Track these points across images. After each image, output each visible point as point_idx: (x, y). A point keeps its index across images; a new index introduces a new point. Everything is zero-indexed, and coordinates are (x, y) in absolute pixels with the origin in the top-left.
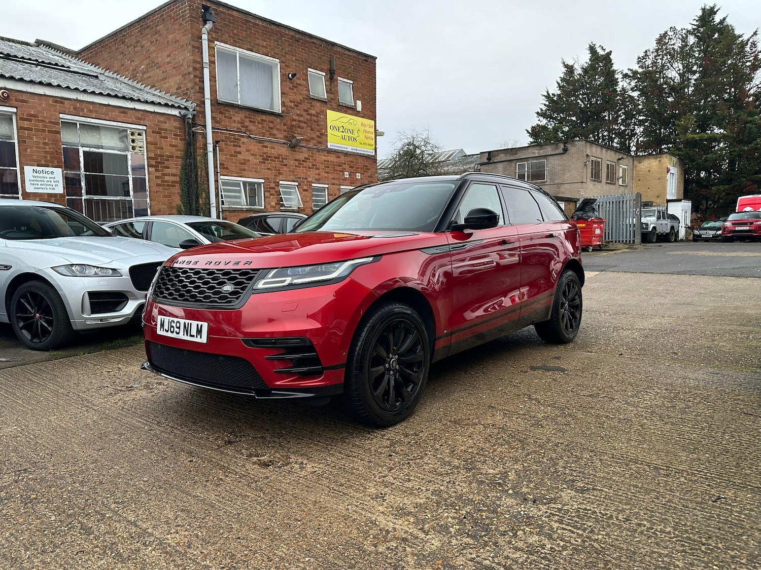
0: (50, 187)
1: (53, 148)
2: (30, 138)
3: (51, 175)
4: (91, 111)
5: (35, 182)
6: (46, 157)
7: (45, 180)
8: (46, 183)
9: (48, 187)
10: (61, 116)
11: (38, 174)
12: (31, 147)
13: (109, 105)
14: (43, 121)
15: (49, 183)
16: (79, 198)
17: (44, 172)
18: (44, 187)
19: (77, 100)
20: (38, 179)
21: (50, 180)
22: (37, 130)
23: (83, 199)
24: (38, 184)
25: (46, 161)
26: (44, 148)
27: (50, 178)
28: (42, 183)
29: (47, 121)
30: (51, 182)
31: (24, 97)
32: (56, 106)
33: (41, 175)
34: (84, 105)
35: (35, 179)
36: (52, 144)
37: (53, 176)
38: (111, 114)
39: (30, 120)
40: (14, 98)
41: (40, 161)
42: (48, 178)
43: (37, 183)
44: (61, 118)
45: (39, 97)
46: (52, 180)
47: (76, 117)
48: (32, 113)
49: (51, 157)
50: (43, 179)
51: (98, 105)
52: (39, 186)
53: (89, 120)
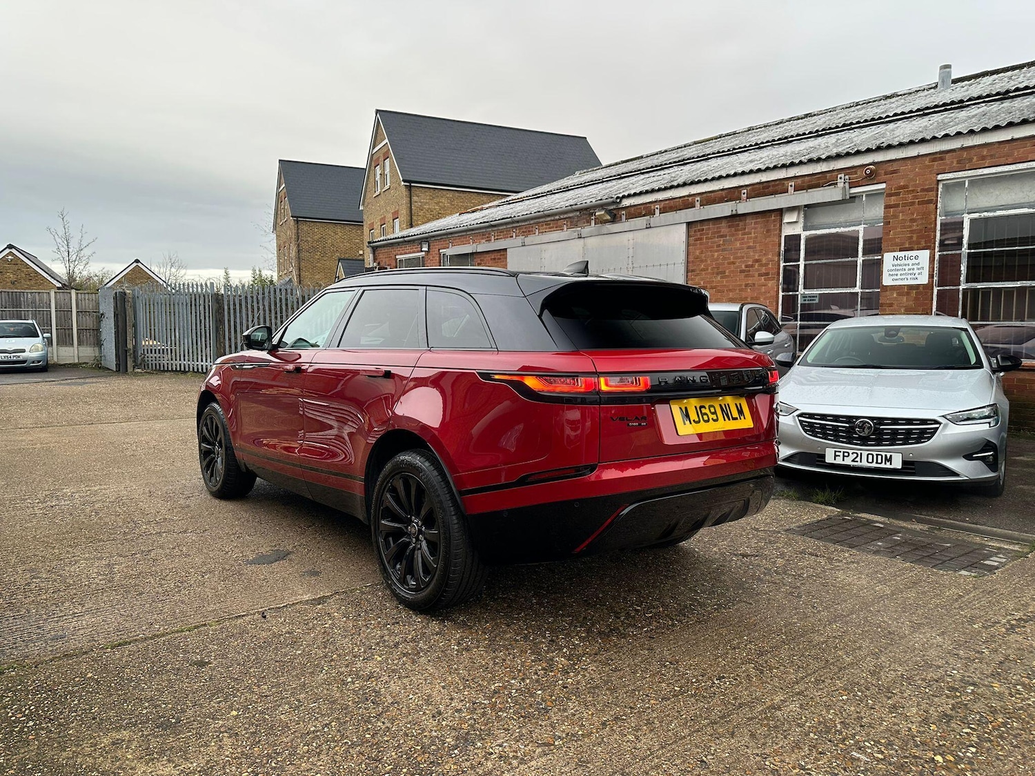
0: (913, 276)
1: (922, 224)
2: (895, 216)
3: (914, 261)
4: (983, 158)
5: (893, 273)
6: (911, 238)
7: (907, 268)
8: (907, 271)
9: (909, 277)
10: (940, 177)
11: (899, 262)
12: (895, 228)
13: (1013, 140)
14: (913, 191)
15: (911, 272)
16: (954, 288)
17: (906, 258)
18: (903, 277)
19: (963, 149)
20: (898, 268)
21: (912, 267)
22: (904, 205)
23: (961, 289)
24: (897, 275)
25: (910, 243)
26: (910, 227)
27: (913, 265)
28: (902, 272)
29: (919, 189)
30: (913, 269)
31: (895, 166)
32: (933, 165)
33: (903, 262)
34: (973, 152)
35: (894, 268)
36: (922, 219)
37: (917, 262)
38: (1018, 152)
39: (897, 194)
40: (883, 171)
41: (903, 244)
42: (910, 265)
43: (896, 273)
44: (939, 181)
45: (912, 161)
46: (915, 267)
47: (960, 173)
48: (901, 184)
49: (918, 237)
50: (904, 267)
51: (997, 146)
52: (899, 277)
53: (980, 172)
